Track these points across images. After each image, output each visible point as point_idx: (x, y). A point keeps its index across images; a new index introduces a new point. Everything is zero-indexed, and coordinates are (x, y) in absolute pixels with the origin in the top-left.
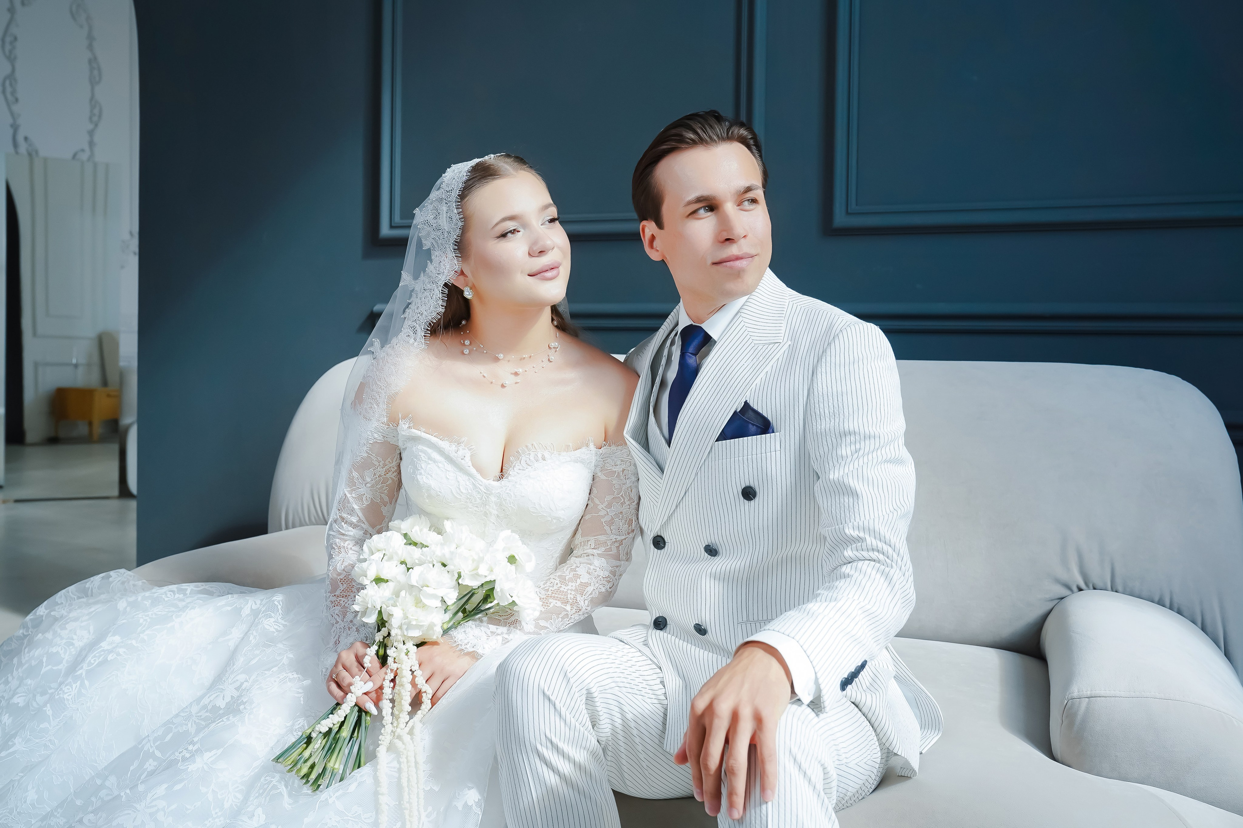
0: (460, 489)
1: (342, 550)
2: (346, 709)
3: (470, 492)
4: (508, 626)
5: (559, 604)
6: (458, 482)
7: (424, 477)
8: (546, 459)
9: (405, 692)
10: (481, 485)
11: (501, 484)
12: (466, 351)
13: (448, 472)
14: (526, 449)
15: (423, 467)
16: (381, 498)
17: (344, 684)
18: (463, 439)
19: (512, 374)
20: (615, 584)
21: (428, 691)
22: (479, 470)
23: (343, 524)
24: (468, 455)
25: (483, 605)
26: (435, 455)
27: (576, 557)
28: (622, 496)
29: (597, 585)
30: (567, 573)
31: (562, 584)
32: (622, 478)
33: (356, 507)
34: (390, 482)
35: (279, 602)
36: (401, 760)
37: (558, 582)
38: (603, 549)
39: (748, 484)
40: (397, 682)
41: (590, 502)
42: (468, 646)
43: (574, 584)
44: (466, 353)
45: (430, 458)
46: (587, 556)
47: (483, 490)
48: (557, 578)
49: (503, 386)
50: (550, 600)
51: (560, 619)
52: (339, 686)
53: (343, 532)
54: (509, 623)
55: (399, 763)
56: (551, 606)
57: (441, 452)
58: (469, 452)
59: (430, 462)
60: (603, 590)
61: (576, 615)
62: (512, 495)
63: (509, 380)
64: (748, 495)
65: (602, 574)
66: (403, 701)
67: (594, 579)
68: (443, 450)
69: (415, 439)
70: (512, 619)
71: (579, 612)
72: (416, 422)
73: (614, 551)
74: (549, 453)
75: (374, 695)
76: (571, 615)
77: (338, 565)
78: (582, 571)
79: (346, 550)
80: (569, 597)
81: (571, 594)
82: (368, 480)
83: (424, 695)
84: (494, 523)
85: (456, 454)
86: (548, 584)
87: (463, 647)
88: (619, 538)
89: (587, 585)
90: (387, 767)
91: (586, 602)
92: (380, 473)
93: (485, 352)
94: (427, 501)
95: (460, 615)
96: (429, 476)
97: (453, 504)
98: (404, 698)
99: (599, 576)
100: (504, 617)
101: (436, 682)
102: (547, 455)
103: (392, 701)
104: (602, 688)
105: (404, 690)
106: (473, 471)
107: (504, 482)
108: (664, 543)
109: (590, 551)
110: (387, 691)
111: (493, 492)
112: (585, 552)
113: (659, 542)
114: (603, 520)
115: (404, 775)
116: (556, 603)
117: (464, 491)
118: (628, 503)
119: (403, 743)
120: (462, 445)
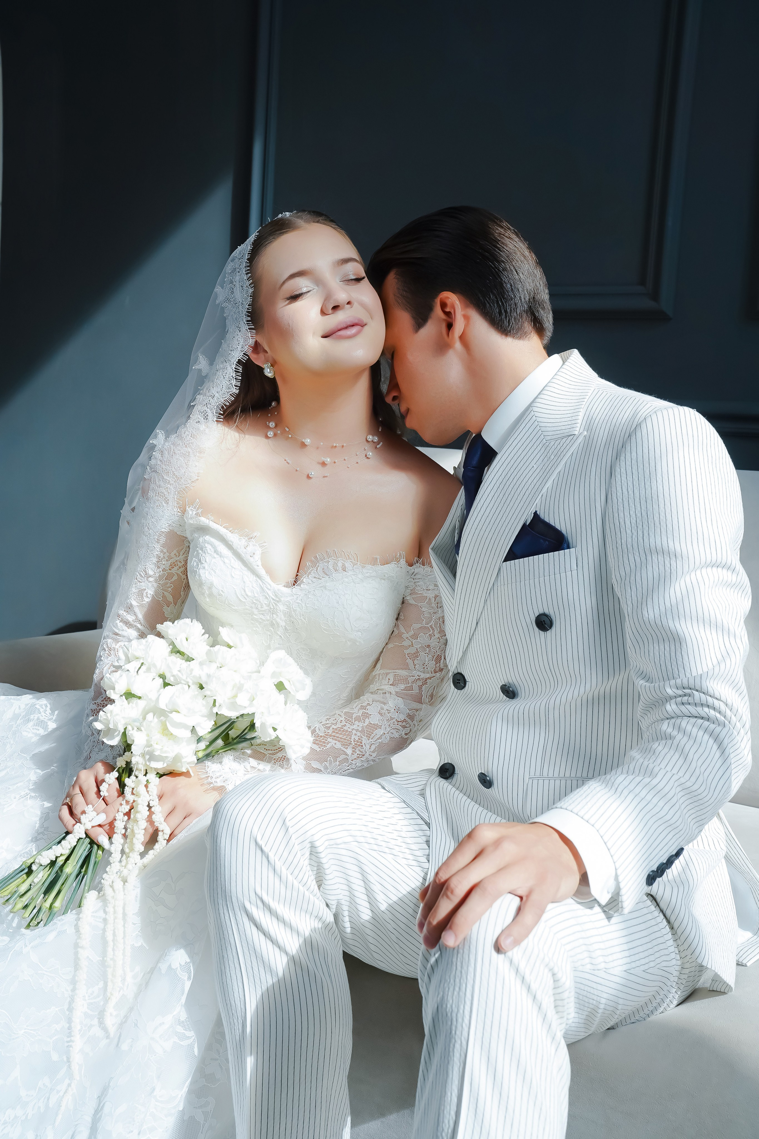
0: (245, 591)
1: (112, 652)
2: (71, 840)
3: (256, 595)
4: (273, 762)
5: (338, 745)
6: (244, 582)
7: (207, 572)
8: (347, 570)
9: (137, 829)
10: (269, 590)
11: (292, 591)
12: (271, 434)
13: (233, 569)
14: (325, 555)
15: (207, 561)
16: (164, 596)
17: (77, 811)
18: (255, 534)
19: (318, 463)
20: (413, 731)
21: (165, 830)
22: (269, 572)
23: (118, 622)
24: (259, 552)
25: (250, 733)
26: (222, 548)
27: (372, 693)
28: (431, 626)
29: (388, 729)
30: (356, 710)
31: (346, 722)
32: (433, 605)
33: (134, 603)
34: (175, 578)
35: (41, 706)
36: (107, 910)
37: (343, 719)
38: (403, 686)
39: (541, 612)
40: (132, 816)
41: (395, 629)
42: (218, 780)
43: (361, 724)
44: (269, 436)
45: (216, 551)
46: (383, 693)
47: (271, 595)
48: (342, 714)
49: (308, 477)
50: (329, 740)
51: (338, 763)
52: (71, 813)
53: (117, 631)
54: (274, 759)
55: (105, 912)
56: (329, 746)
57: (229, 546)
58: (260, 550)
59: (215, 555)
60: (396, 735)
61: (358, 761)
62: (303, 605)
63: (315, 471)
64: (543, 624)
65: (396, 716)
66: (134, 840)
67: (385, 721)
68: (231, 544)
69: (204, 530)
70: (280, 755)
71: (361, 757)
72: (205, 509)
73: (416, 690)
74: (351, 563)
75: (107, 827)
76: (352, 760)
77: (105, 669)
78: (373, 710)
79: (116, 652)
80: (353, 738)
81: (355, 734)
82: (151, 573)
83: (160, 834)
84: (281, 637)
85: (245, 550)
86: (331, 721)
87: (213, 780)
88: (423, 676)
89: (376, 727)
90: (92, 916)
91: (373, 747)
92: (164, 567)
93: (290, 436)
94: (208, 600)
95: (220, 742)
96: (213, 573)
97: (236, 608)
98: (136, 836)
99: (392, 719)
100: (270, 752)
101: (175, 819)
102: (348, 565)
103: (125, 836)
104: (332, 842)
105: (137, 827)
106: (262, 572)
107: (296, 589)
108: (465, 682)
109: (387, 688)
110: (119, 825)
111: (282, 599)
112: (382, 687)
113: (459, 680)
114: (406, 652)
115: (110, 927)
116: (335, 744)
117: (249, 594)
118: (437, 635)
119: (114, 890)
120: (253, 540)
